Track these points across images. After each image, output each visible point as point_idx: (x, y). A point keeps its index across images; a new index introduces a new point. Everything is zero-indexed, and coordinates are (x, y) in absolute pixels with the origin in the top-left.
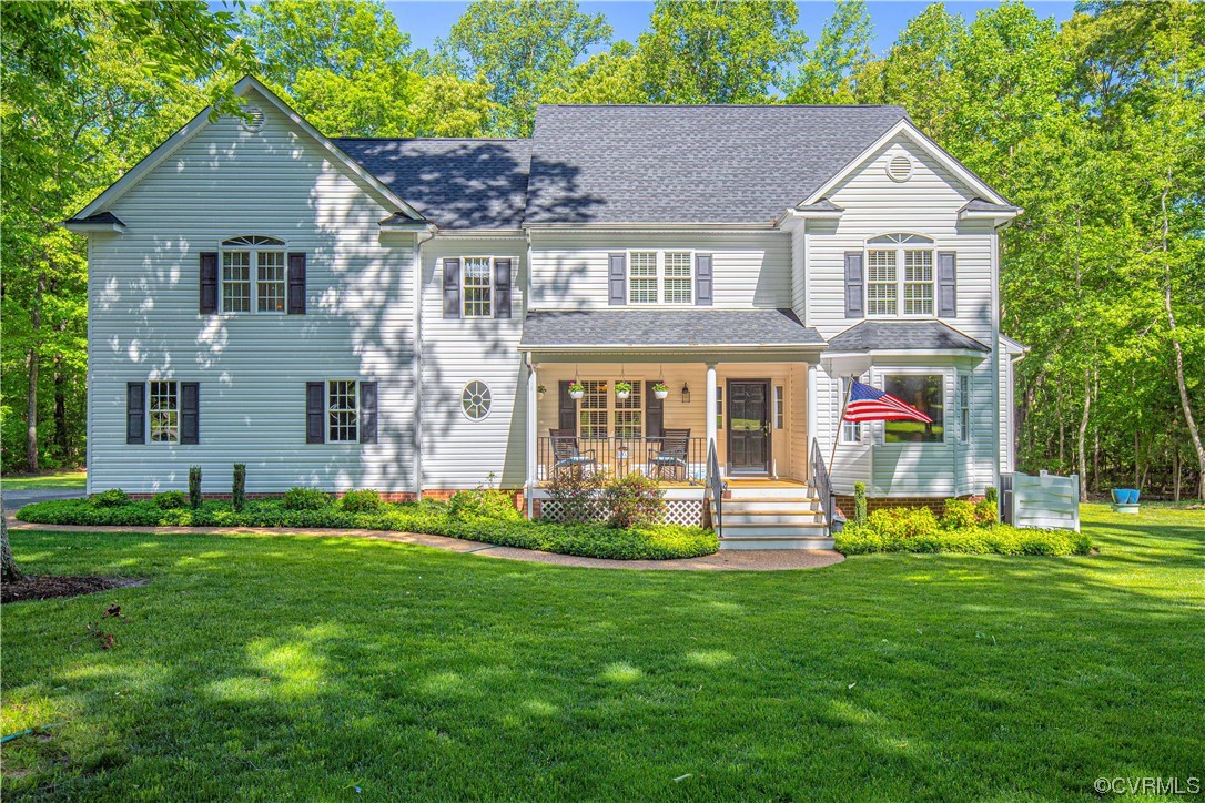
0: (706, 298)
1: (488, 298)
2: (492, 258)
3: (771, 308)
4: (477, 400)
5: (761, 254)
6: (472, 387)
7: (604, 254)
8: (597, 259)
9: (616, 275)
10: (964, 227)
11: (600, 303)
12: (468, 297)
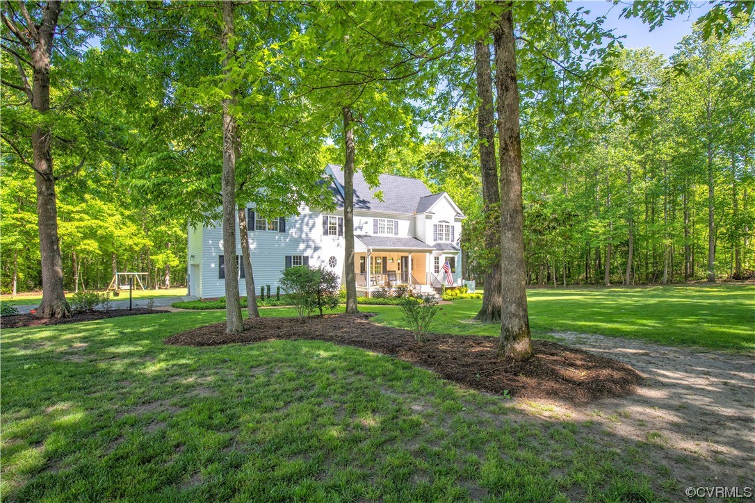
0: (396, 234)
1: (335, 229)
2: (337, 217)
3: (411, 237)
4: (333, 262)
5: (409, 222)
6: (331, 258)
7: (372, 219)
8: (371, 220)
9: (376, 225)
10: (456, 220)
11: (371, 233)
12: (330, 229)
